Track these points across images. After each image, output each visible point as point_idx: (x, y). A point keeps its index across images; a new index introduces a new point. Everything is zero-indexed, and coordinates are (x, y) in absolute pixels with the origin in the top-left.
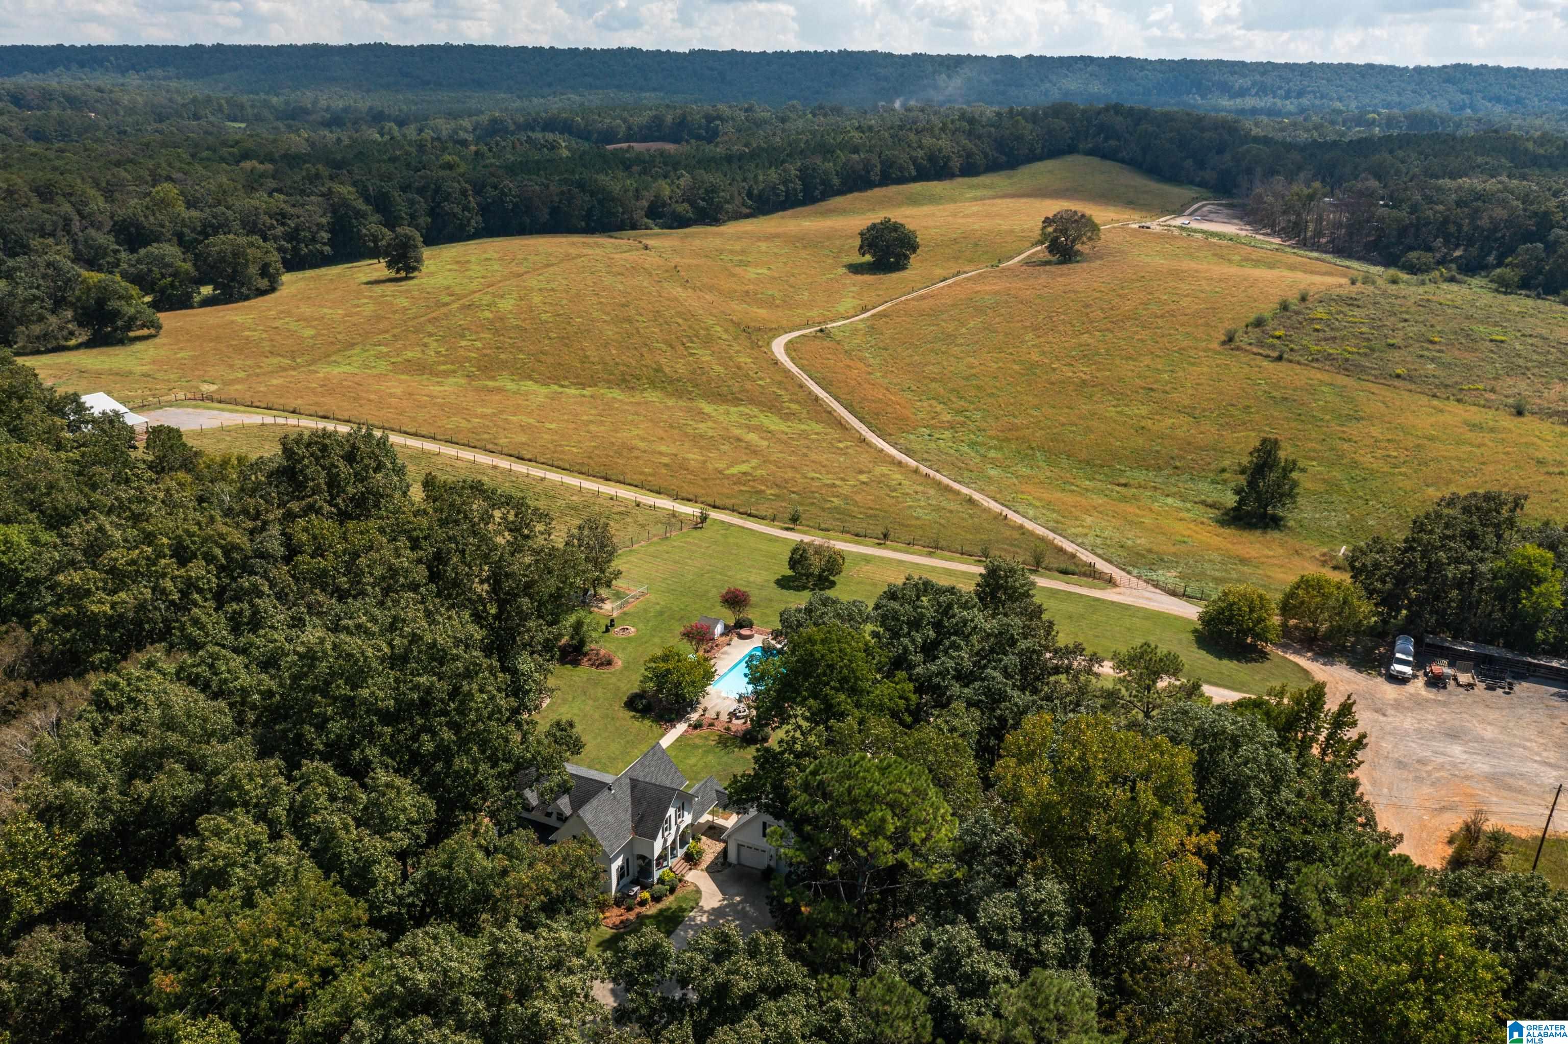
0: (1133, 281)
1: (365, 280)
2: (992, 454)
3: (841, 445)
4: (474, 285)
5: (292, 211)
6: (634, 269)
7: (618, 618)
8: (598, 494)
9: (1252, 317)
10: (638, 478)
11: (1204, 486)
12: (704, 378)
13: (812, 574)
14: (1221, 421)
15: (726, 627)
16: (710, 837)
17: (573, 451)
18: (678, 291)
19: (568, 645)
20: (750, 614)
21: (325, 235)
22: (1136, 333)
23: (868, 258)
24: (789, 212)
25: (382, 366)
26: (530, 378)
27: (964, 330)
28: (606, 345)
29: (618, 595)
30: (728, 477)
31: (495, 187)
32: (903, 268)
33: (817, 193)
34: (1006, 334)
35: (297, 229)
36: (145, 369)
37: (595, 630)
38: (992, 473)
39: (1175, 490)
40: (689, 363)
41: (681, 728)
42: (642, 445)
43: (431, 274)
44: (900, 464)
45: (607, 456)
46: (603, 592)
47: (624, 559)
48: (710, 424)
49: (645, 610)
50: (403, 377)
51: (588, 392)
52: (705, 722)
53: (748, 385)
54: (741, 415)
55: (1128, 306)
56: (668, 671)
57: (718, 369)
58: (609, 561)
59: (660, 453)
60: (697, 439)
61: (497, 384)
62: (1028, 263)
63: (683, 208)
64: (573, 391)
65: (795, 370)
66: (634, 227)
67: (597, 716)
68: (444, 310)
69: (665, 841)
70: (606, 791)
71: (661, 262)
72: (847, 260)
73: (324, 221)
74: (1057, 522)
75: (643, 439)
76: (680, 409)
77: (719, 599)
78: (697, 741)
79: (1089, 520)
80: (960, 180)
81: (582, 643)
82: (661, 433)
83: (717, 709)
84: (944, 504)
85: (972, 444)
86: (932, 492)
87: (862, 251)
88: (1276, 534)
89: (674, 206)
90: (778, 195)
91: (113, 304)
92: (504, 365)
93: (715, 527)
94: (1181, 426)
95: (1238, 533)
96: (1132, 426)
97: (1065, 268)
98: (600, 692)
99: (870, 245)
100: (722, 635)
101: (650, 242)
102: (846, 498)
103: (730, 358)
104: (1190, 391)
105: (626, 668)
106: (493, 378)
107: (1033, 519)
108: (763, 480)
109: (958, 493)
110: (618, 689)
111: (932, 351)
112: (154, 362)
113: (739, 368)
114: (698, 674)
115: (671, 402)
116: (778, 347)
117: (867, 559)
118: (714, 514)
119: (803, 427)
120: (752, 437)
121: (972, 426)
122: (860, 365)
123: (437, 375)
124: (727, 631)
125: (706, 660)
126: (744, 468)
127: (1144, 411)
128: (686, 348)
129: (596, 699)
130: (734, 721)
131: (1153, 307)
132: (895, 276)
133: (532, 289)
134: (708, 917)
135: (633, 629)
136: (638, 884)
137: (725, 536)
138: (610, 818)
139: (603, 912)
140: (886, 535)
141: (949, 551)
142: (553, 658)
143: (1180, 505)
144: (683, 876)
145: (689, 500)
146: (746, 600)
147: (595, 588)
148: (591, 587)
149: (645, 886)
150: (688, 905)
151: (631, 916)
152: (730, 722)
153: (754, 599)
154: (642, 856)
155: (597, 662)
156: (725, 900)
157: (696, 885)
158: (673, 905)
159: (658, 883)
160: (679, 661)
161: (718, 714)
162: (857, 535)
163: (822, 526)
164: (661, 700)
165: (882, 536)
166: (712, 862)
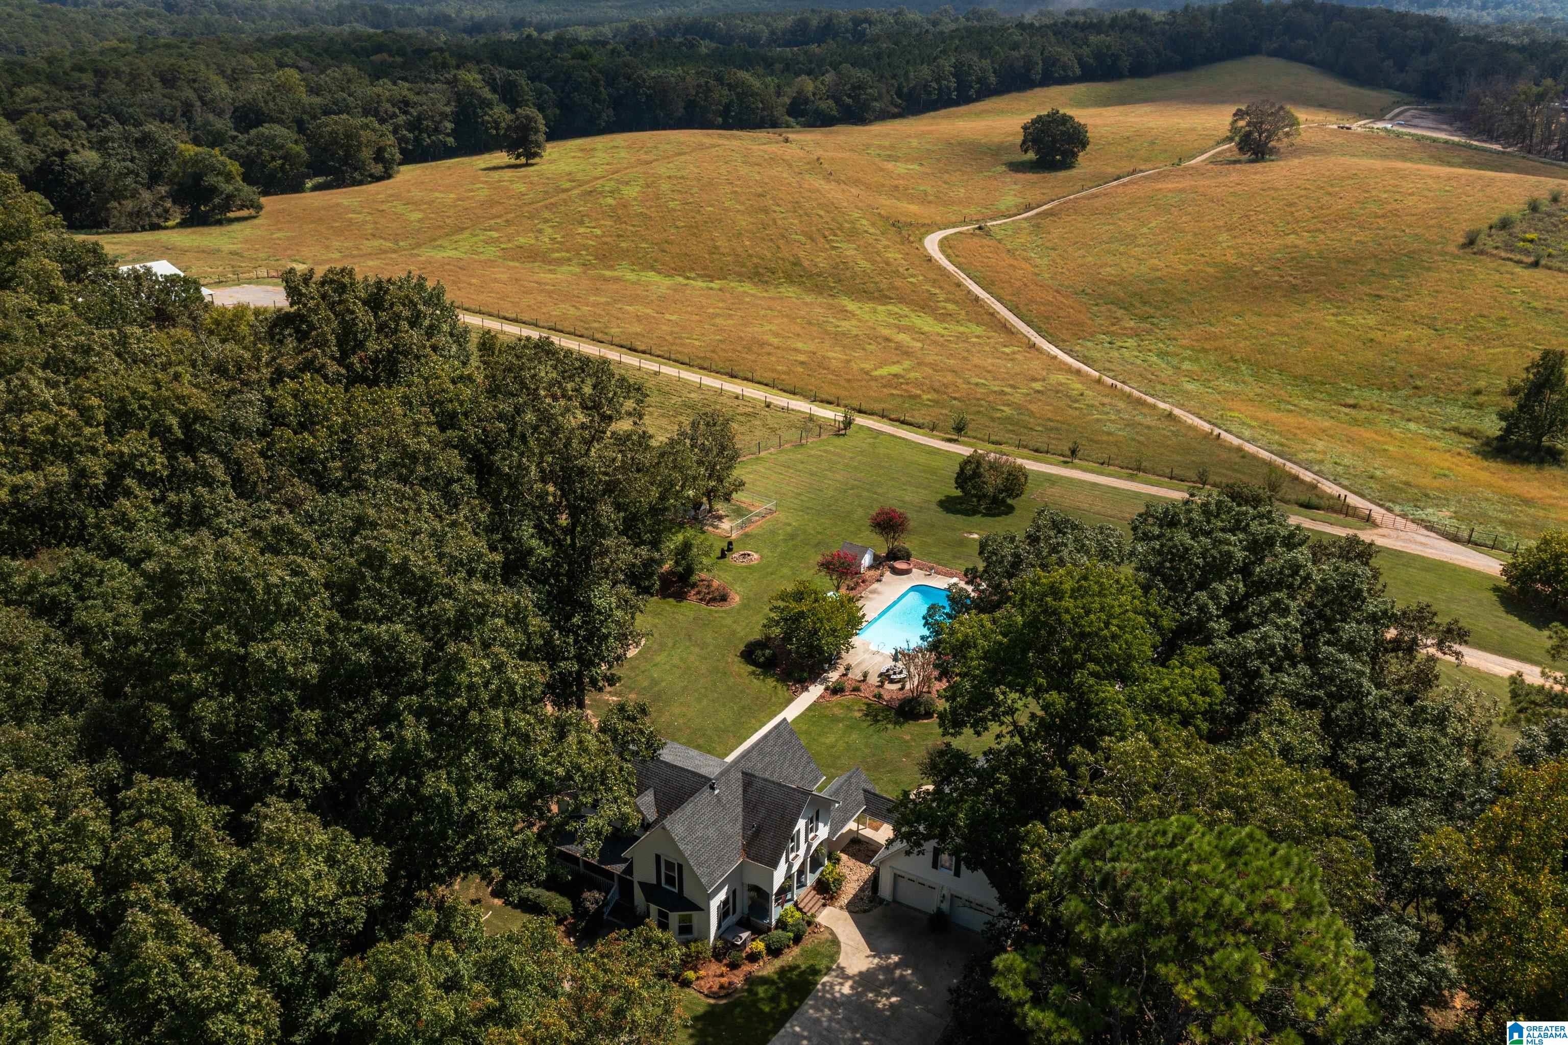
0: (1343, 178)
1: (483, 166)
2: (1186, 365)
3: (1007, 350)
4: (599, 172)
5: (415, 99)
6: (773, 160)
7: (738, 540)
8: (721, 392)
9: (1495, 218)
10: (768, 376)
11: (1453, 411)
12: (848, 274)
13: (985, 496)
14: (1471, 334)
15: (876, 558)
16: (853, 855)
17: (696, 344)
18: (819, 183)
19: (671, 573)
20: (907, 543)
21: (449, 126)
22: (1355, 234)
23: (1031, 155)
24: (943, 112)
25: (491, 252)
26: (652, 268)
27: (1145, 230)
28: (739, 235)
29: (739, 512)
30: (875, 379)
31: (629, 79)
32: (1070, 166)
33: (972, 92)
34: (1195, 234)
35: (419, 119)
36: (233, 247)
37: (707, 554)
38: (1190, 387)
39: (1417, 413)
40: (830, 257)
41: (815, 691)
42: (775, 341)
43: (552, 162)
44: (1078, 372)
45: (734, 350)
46: (721, 507)
47: (750, 468)
48: (854, 322)
49: (773, 532)
50: (511, 264)
51: (716, 285)
52: (848, 686)
53: (898, 283)
54: (890, 314)
55: (1341, 205)
56: (802, 614)
57: (864, 264)
58: (730, 468)
59: (796, 350)
60: (838, 338)
61: (616, 274)
62: (1213, 161)
63: (827, 105)
64: (700, 284)
65: (951, 268)
66: (774, 124)
67: (703, 669)
68: (564, 196)
69: (790, 867)
70: (706, 790)
71: (802, 154)
72: (1006, 158)
73: (448, 110)
74: (1282, 445)
75: (777, 335)
76: (820, 305)
77: (869, 522)
78: (836, 711)
79: (1320, 445)
80: (1129, 81)
81: (689, 571)
82: (798, 329)
83: (864, 668)
84: (1139, 418)
85: (1161, 354)
86: (1121, 405)
87: (1024, 147)
88: (1556, 471)
89: (817, 103)
90: (930, 93)
91: (211, 179)
92: (624, 254)
93: (861, 435)
94: (1419, 340)
95: (1507, 467)
96: (1358, 338)
97: (1259, 166)
98: (709, 637)
99: (1034, 141)
100: (870, 568)
101: (791, 136)
102: (1018, 407)
103: (878, 253)
104: (1428, 300)
105: (745, 606)
106: (611, 268)
107: (1252, 441)
108: (918, 384)
109: (1154, 407)
110: (734, 633)
111: (1108, 252)
112: (246, 241)
113: (888, 264)
114: (839, 621)
115: (809, 299)
116: (932, 243)
117: (1052, 480)
118: (860, 420)
119: (962, 329)
120: (903, 337)
121: (1160, 334)
122: (1024, 265)
123: (550, 263)
124: (878, 563)
125: (851, 600)
126: (895, 369)
127: (1371, 320)
128: (828, 241)
129: (703, 646)
130: (888, 686)
131: (1373, 207)
132: (1062, 174)
133: (660, 177)
134: (852, 987)
135: (756, 556)
136: (747, 929)
137: (873, 446)
138: (711, 832)
139: (695, 969)
140: (1073, 452)
141: (1154, 474)
142: (647, 591)
143: (1427, 431)
144: (813, 916)
145: (830, 403)
146: (902, 524)
147: (710, 501)
148: (705, 500)
149: (758, 931)
150: (822, 965)
151: (737, 979)
152: (881, 686)
153: (912, 524)
154: (755, 889)
155: (708, 597)
156: (876, 961)
157: (832, 933)
158: (799, 962)
159: (777, 928)
160: (816, 601)
161: (865, 675)
162: (1036, 451)
163: (993, 438)
164: (790, 651)
165: (1068, 453)
166: (855, 896)
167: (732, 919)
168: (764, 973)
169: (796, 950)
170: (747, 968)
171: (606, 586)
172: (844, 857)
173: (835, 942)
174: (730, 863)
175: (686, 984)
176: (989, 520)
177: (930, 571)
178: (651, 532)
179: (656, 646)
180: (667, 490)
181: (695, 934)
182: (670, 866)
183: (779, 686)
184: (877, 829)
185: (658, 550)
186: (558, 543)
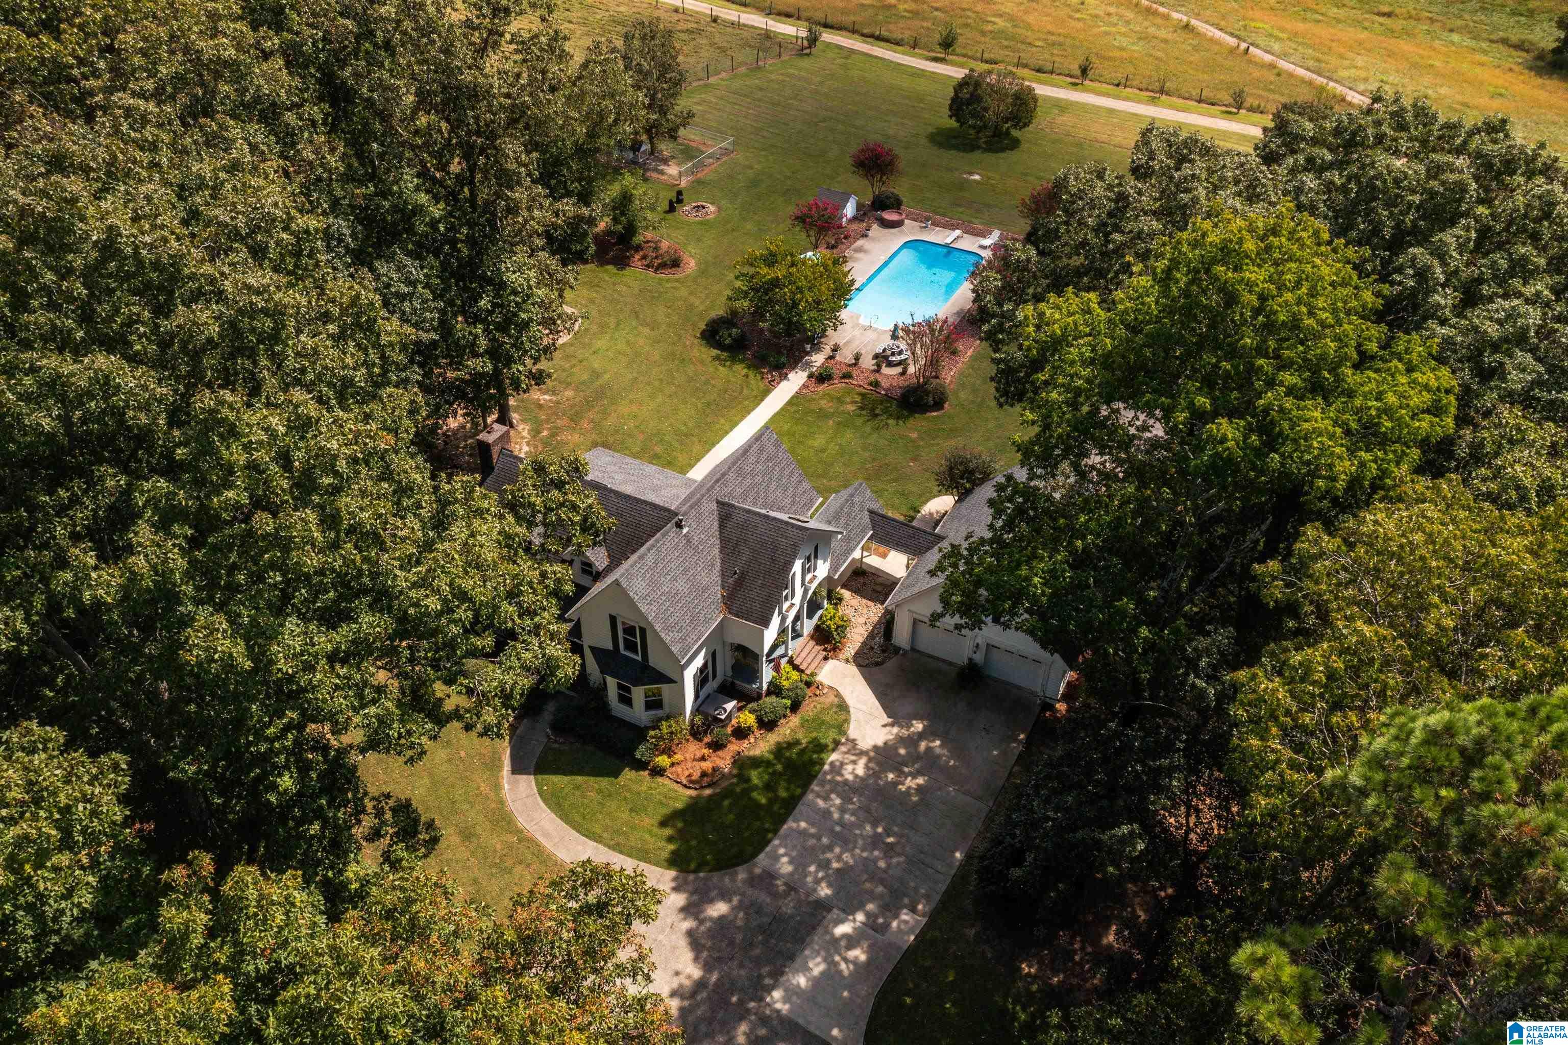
7: (689, 189)
11: (1502, 19)
13: (985, 126)
15: (859, 207)
16: (858, 592)
19: (608, 232)
20: (899, 187)
29: (688, 153)
37: (652, 208)
39: (1459, 23)
41: (796, 380)
46: (665, 147)
47: (697, 97)
49: (731, 177)
52: (837, 373)
56: (775, 283)
58: (674, 96)
67: (656, 356)
70: (671, 529)
77: (849, 161)
78: (825, 405)
81: (631, 230)
83: (855, 348)
86: (1130, 15)
93: (830, 55)
98: (660, 314)
100: (855, 219)
105: (703, 271)
110: (691, 307)
114: (825, 288)
117: (1062, 107)
118: (828, 37)
124: (862, 214)
125: (836, 262)
129: (654, 326)
130: (886, 370)
134: (867, 767)
135: (712, 208)
136: (732, 698)
137: (845, 67)
138: (681, 585)
139: (669, 752)
140: (1084, 71)
141: (1180, 96)
142: (580, 258)
143: (1473, 44)
144: (813, 674)
145: (788, 16)
146: (891, 163)
147: (651, 138)
148: (644, 137)
149: (746, 698)
150: (828, 738)
151: (724, 761)
152: (878, 371)
153: (901, 165)
154: (741, 650)
155: (657, 262)
156: (895, 730)
157: (838, 695)
158: (800, 736)
159: (769, 693)
160: (793, 265)
161: (857, 358)
162: (1039, 71)
163: (986, 56)
164: (762, 330)
165: (1079, 73)
166: (864, 644)
167: (712, 685)
168: (756, 752)
169: (795, 720)
170: (734, 746)
171: (521, 255)
172: (846, 594)
173: (843, 707)
174: (707, 621)
175: (658, 772)
176: (990, 158)
177: (925, 220)
178: (579, 180)
179: (595, 328)
180: (596, 124)
181: (667, 709)
182: (629, 631)
183: (751, 374)
184: (884, 556)
185: (587, 204)
186: (452, 197)
